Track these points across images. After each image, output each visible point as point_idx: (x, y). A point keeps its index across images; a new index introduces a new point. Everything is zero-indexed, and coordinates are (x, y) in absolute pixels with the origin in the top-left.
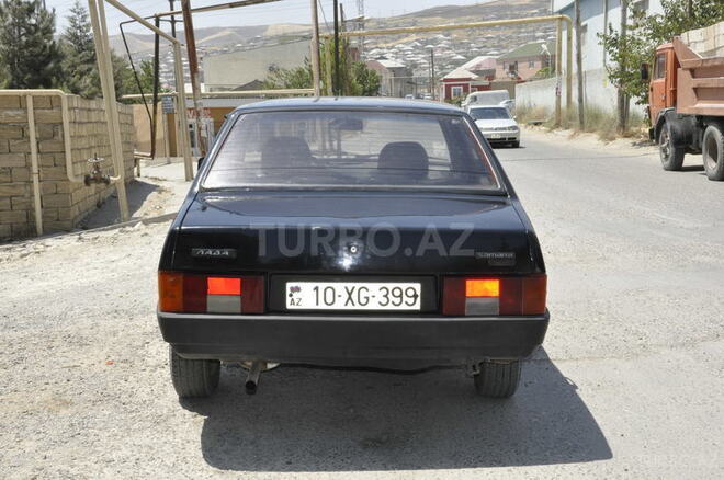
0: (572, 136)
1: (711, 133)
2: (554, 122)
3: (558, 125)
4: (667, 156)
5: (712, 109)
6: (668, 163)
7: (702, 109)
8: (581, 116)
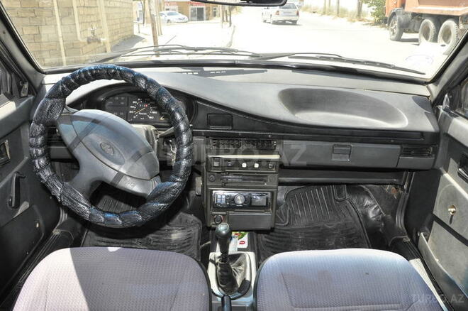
0: (333, 19)
1: (427, 23)
2: (322, 12)
3: (324, 13)
4: (394, 33)
5: (430, 10)
6: (394, 37)
7: (422, 10)
8: (338, 10)
